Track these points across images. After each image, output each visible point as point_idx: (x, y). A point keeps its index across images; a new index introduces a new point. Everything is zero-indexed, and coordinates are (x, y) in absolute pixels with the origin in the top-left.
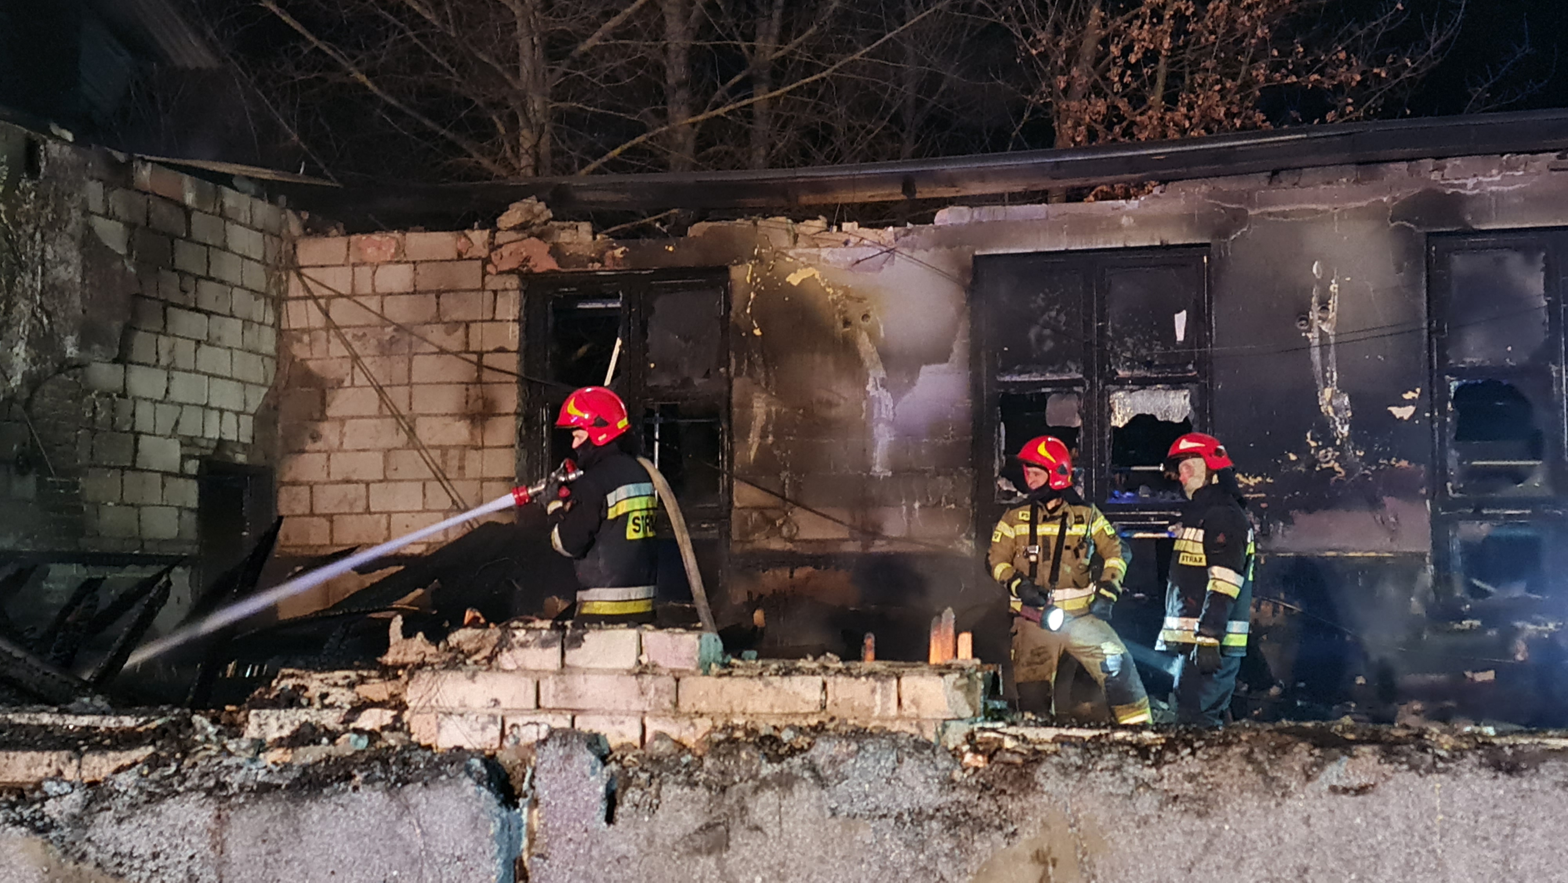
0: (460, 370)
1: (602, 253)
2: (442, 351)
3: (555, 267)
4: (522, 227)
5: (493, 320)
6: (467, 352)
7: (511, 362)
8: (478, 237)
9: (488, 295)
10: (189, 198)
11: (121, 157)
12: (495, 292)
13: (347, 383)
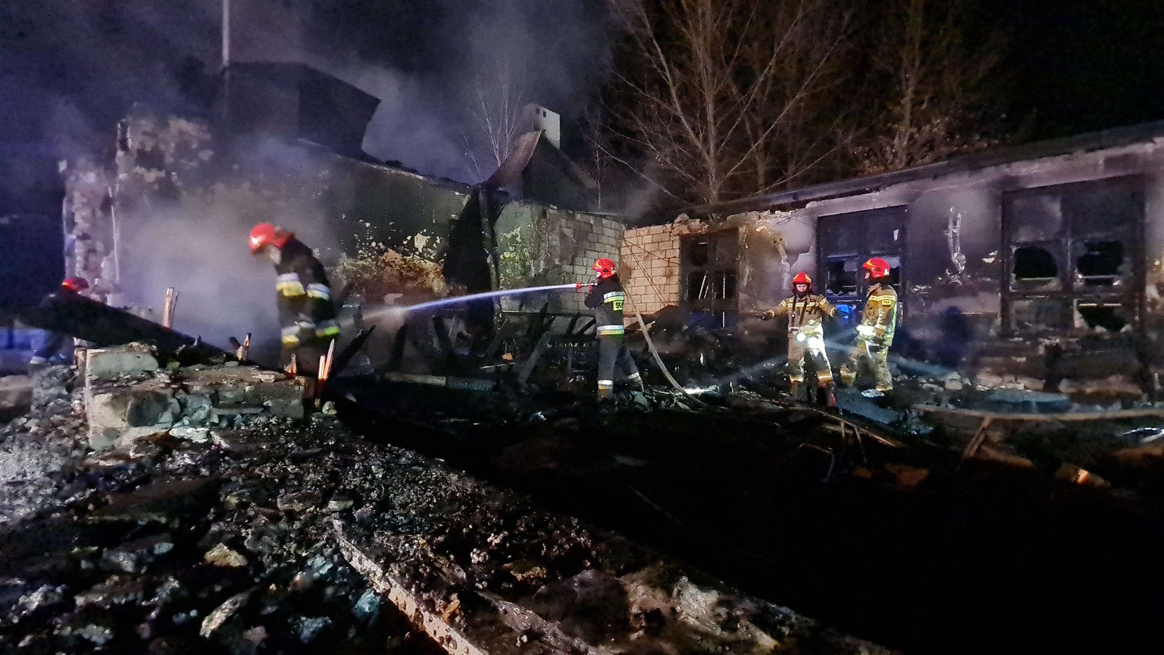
0: (665, 263)
1: (701, 227)
2: (659, 258)
3: (689, 232)
4: (680, 222)
5: (672, 249)
6: (666, 258)
7: (677, 260)
8: (668, 226)
9: (672, 242)
10: (592, 222)
11: (571, 212)
12: (673, 241)
13: (636, 268)
